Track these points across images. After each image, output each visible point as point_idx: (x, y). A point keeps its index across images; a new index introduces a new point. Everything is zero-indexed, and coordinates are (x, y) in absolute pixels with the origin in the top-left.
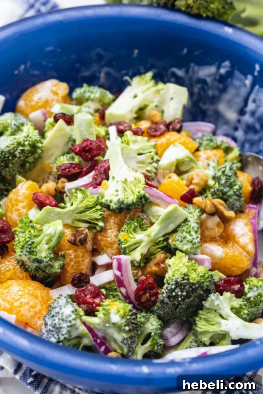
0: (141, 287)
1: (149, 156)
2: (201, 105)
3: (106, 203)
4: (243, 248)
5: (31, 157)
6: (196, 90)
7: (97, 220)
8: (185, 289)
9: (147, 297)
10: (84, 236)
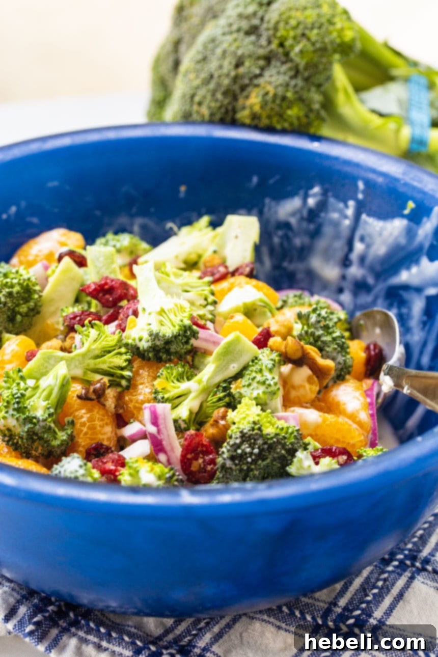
0: (189, 445)
1: (201, 295)
2: (285, 264)
3: (133, 343)
4: (353, 417)
5: (24, 306)
6: (276, 240)
7: (122, 369)
8: (257, 444)
9: (200, 465)
10: (101, 386)
